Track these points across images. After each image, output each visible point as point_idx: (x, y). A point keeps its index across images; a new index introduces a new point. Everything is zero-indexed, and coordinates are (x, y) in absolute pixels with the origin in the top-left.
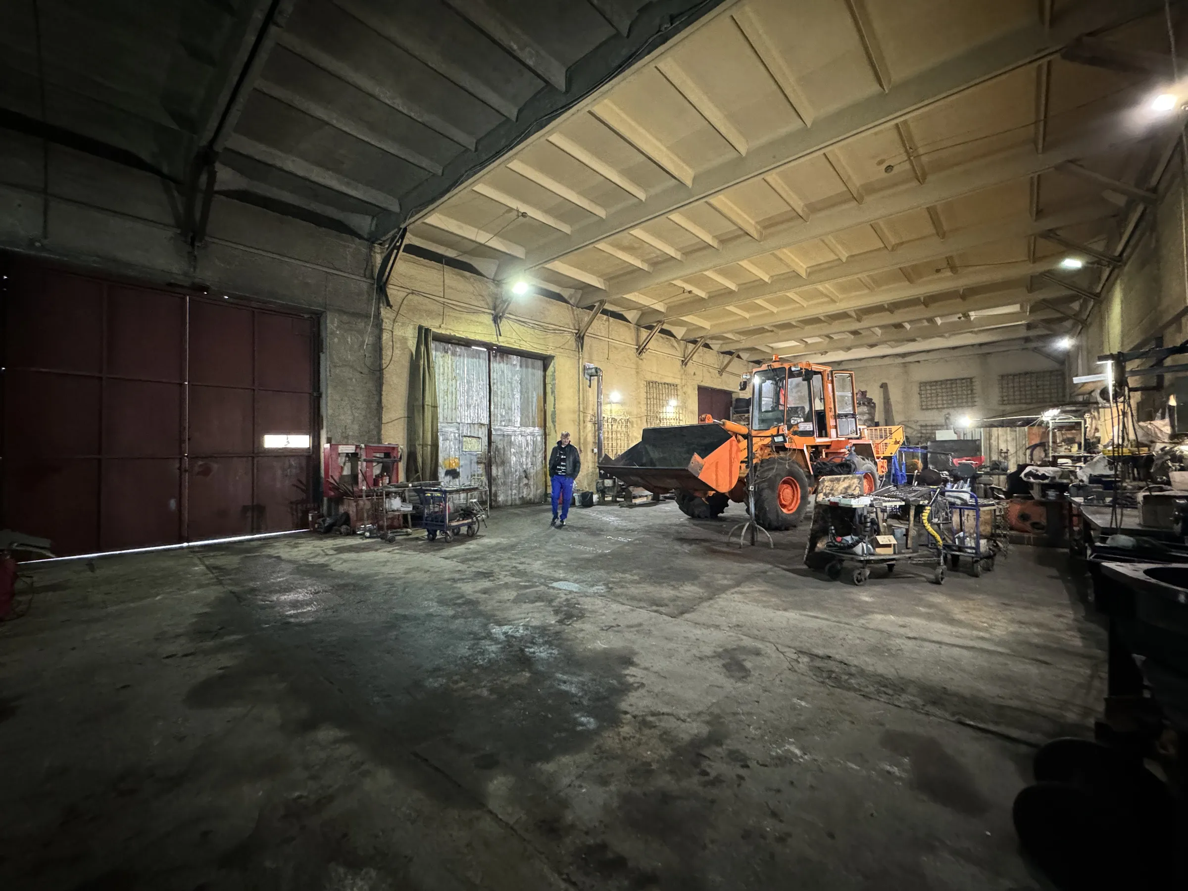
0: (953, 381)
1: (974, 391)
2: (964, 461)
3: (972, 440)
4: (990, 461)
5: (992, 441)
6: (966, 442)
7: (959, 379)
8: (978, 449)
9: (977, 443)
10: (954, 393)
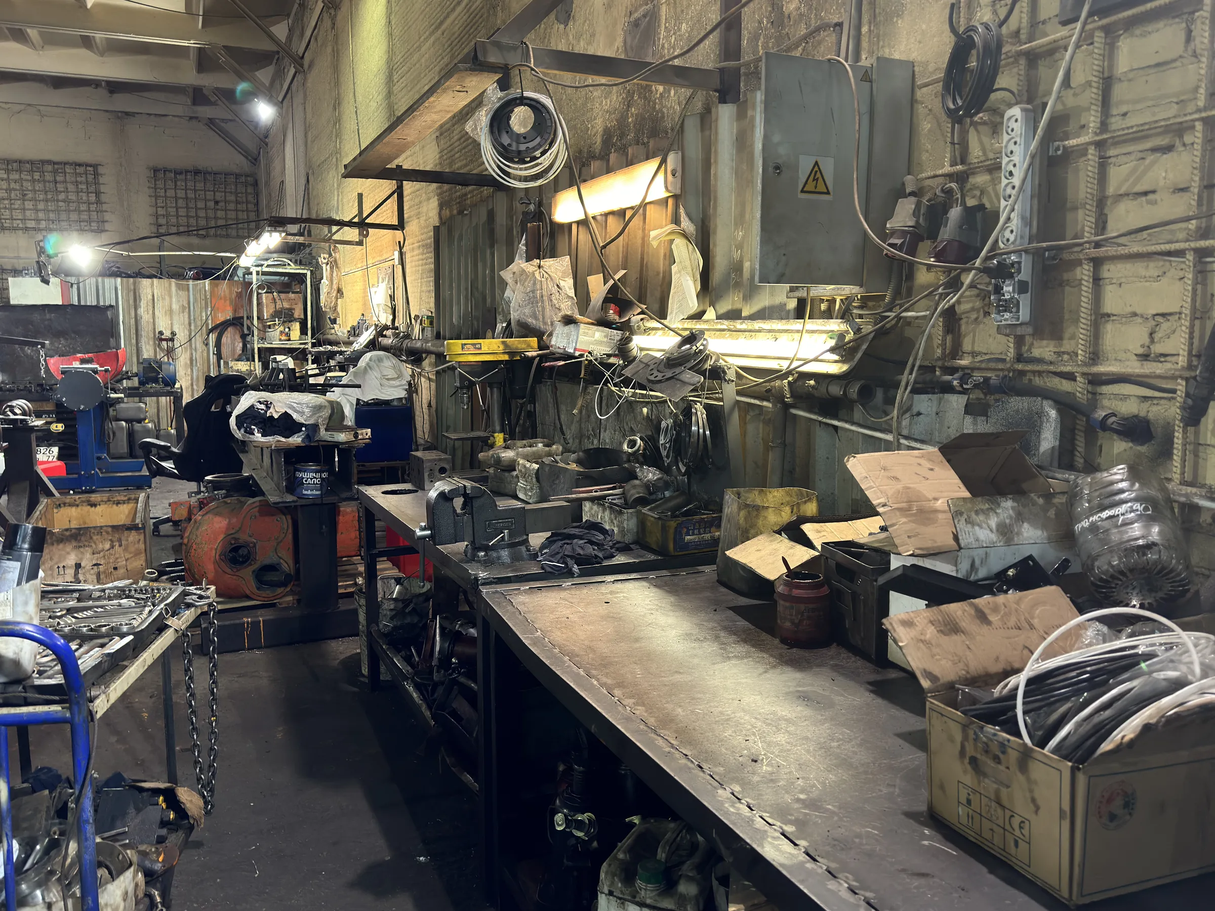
0: (58, 166)
1: (103, 198)
2: (76, 365)
3: (96, 307)
4: (138, 362)
5: (142, 311)
6: (81, 309)
7: (71, 164)
8: (111, 330)
9: (109, 314)
10: (62, 196)
